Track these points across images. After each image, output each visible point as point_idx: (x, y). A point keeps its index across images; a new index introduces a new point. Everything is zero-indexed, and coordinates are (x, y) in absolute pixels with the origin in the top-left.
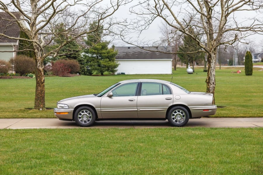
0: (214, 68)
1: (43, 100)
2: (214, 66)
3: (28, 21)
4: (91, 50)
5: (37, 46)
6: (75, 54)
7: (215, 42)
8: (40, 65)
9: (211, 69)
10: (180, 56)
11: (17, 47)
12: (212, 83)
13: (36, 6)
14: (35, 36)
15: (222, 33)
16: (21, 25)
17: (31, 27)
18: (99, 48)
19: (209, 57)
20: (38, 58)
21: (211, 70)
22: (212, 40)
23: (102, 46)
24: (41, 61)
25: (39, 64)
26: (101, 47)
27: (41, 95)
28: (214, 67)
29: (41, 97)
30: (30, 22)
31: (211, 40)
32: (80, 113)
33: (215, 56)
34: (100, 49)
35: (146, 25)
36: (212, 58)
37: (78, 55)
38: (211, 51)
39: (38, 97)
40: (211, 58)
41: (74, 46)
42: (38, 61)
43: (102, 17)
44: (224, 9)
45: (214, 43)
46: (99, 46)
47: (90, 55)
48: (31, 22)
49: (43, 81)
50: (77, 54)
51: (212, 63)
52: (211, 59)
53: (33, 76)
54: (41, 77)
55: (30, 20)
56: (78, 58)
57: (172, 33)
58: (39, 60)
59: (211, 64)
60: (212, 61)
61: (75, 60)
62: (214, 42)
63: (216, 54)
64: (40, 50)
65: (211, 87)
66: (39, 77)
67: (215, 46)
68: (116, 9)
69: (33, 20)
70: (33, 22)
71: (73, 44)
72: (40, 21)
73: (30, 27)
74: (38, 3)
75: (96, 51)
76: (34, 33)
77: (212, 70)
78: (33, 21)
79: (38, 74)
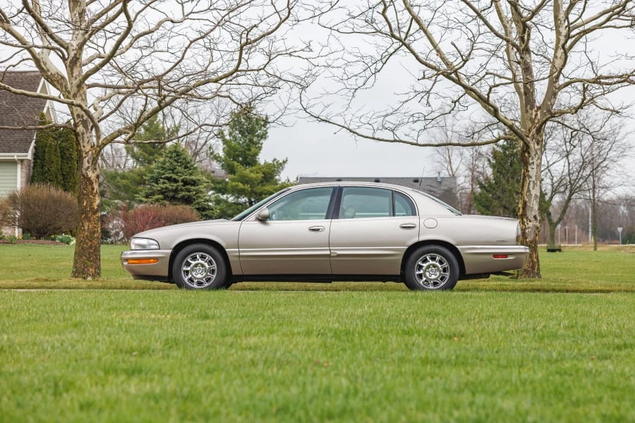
0: (537, 179)
1: (96, 256)
2: (537, 173)
3: (61, 52)
4: (234, 184)
5: (83, 116)
6: (189, 191)
7: (539, 113)
8: (90, 165)
9: (528, 181)
10: (480, 207)
11: (29, 166)
12: (531, 217)
13: (82, 14)
14: (78, 91)
15: (557, 90)
16: (42, 63)
17: (69, 68)
18: (256, 180)
19: (524, 152)
20: (84, 147)
21: (529, 184)
22: (531, 109)
23: (263, 173)
24: (92, 154)
25: (88, 162)
26: (260, 175)
27: (90, 243)
28: (536, 176)
29: (91, 247)
30: (67, 57)
31: (529, 106)
32: (187, 262)
33: (539, 147)
34: (259, 181)
35: (368, 73)
36: (533, 153)
37: (196, 194)
38: (530, 135)
39: (83, 248)
40: (529, 153)
41: (186, 167)
42: (84, 155)
43: (249, 37)
44: (561, 29)
45: (536, 115)
46: (257, 173)
47: (231, 199)
48: (68, 54)
49: (96, 207)
50: (194, 190)
51: (532, 166)
52: (530, 156)
53: (71, 241)
54: (91, 196)
55: (67, 49)
56: (196, 201)
57: (424, 78)
58: (87, 153)
59: (529, 169)
60: (531, 161)
61: (188, 207)
62: (537, 111)
63: (540, 143)
64: (90, 128)
65: (529, 228)
66: (85, 197)
67: (538, 123)
68: (283, 17)
69: (73, 50)
70: (75, 54)
71: (184, 162)
72: (93, 56)
73: (66, 67)
74: (87, 8)
75: (247, 187)
76: (75, 82)
77: (532, 183)
78: (75, 52)
79: (84, 189)
